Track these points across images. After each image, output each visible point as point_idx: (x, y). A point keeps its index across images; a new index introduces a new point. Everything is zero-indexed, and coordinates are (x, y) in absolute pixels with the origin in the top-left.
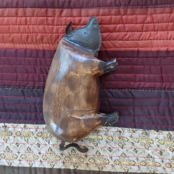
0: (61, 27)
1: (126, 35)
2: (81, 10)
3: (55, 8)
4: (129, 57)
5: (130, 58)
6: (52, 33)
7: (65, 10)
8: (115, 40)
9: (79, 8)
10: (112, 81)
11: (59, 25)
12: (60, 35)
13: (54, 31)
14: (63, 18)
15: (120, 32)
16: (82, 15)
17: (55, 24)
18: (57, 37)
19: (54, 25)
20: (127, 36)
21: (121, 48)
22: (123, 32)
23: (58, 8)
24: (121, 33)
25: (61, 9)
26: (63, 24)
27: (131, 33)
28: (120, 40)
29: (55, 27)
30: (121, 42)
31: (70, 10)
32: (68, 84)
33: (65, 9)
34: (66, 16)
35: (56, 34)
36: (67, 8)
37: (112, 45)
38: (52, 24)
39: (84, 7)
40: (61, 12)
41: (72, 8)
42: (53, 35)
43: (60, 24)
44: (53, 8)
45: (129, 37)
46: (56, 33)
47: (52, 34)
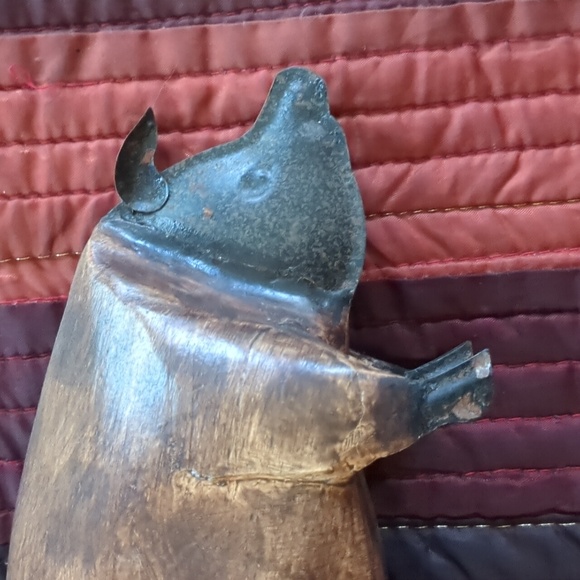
0: (84, 151)
1: (514, 168)
2: (204, 33)
3: (31, 27)
4: (545, 312)
5: (553, 318)
6: (23, 196)
7: (101, 34)
8: (441, 209)
9: (190, 14)
10: (447, 472)
11: (71, 140)
12: (83, 202)
13: (42, 178)
14: (88, 91)
15: (473, 152)
16: (216, 62)
17: (42, 134)
18: (59, 216)
19: (36, 142)
20: (519, 179)
21: (484, 254)
22: (488, 150)
23: (47, 26)
24: (478, 159)
25: (72, 33)
26: (93, 130)
27: (541, 154)
28: (474, 206)
29: (43, 153)
30: (483, 216)
31: (132, 32)
32: (163, 565)
33: (97, 31)
34: (109, 78)
35: (58, 200)
36: (113, 22)
37: (427, 244)
38: (23, 136)
39: (220, 11)
40: (76, 51)
41: (144, 22)
42: (34, 207)
43: (72, 131)
44: (16, 29)
45: (533, 185)
46: (51, 193)
47: (26, 202)
